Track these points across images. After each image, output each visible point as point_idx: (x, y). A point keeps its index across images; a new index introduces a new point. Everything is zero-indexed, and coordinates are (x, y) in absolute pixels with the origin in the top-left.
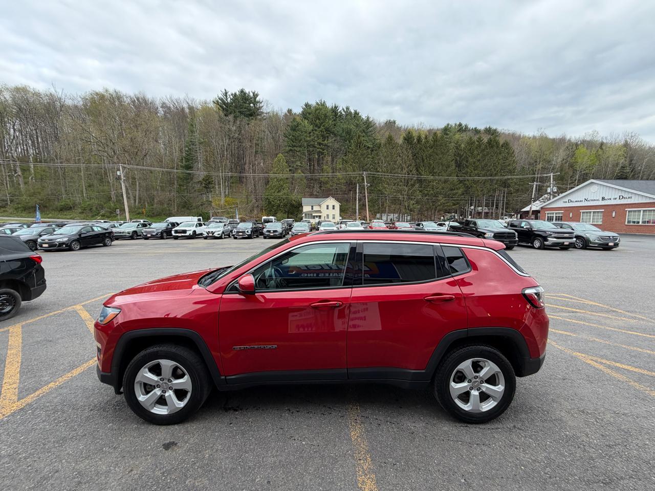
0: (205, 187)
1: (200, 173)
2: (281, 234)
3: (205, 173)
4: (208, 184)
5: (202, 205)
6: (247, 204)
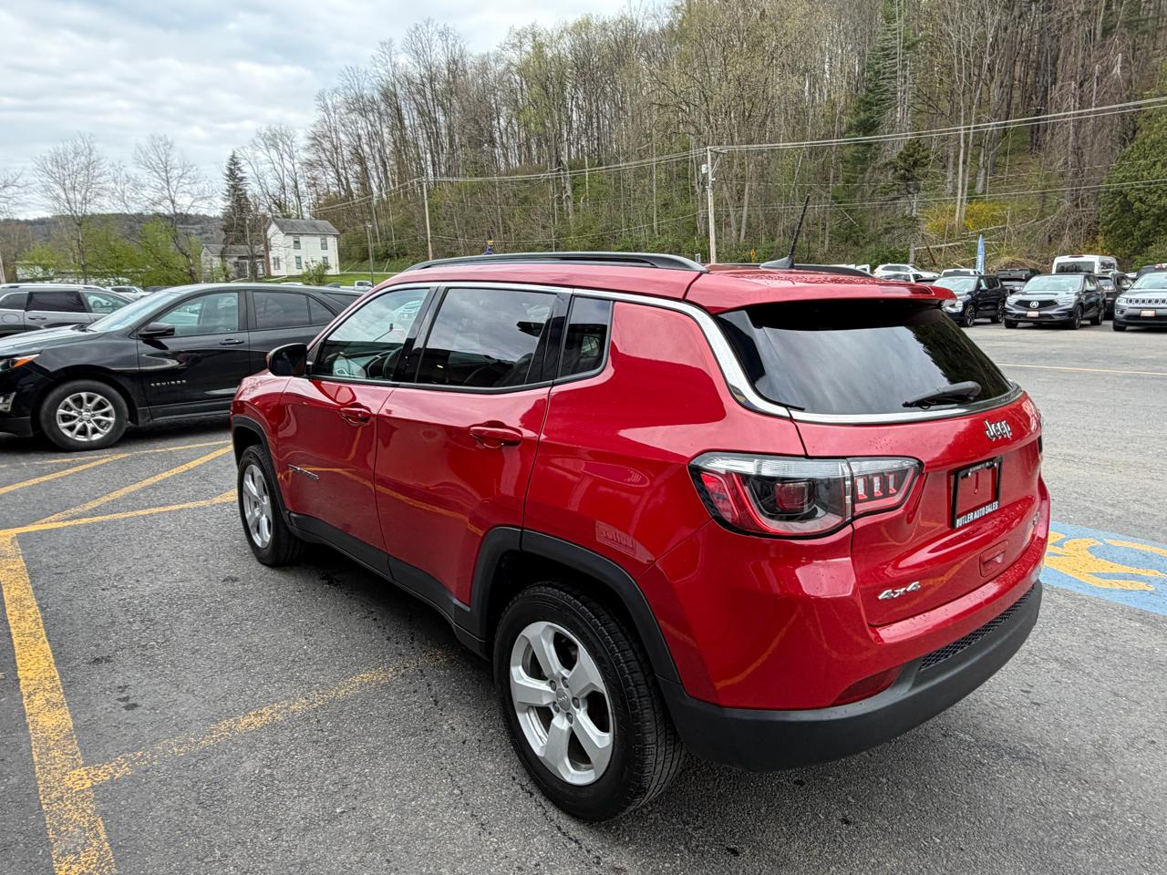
0: (903, 178)
1: (895, 138)
2: (1070, 313)
3: (910, 136)
4: (913, 166)
5: (887, 231)
6: (1042, 216)
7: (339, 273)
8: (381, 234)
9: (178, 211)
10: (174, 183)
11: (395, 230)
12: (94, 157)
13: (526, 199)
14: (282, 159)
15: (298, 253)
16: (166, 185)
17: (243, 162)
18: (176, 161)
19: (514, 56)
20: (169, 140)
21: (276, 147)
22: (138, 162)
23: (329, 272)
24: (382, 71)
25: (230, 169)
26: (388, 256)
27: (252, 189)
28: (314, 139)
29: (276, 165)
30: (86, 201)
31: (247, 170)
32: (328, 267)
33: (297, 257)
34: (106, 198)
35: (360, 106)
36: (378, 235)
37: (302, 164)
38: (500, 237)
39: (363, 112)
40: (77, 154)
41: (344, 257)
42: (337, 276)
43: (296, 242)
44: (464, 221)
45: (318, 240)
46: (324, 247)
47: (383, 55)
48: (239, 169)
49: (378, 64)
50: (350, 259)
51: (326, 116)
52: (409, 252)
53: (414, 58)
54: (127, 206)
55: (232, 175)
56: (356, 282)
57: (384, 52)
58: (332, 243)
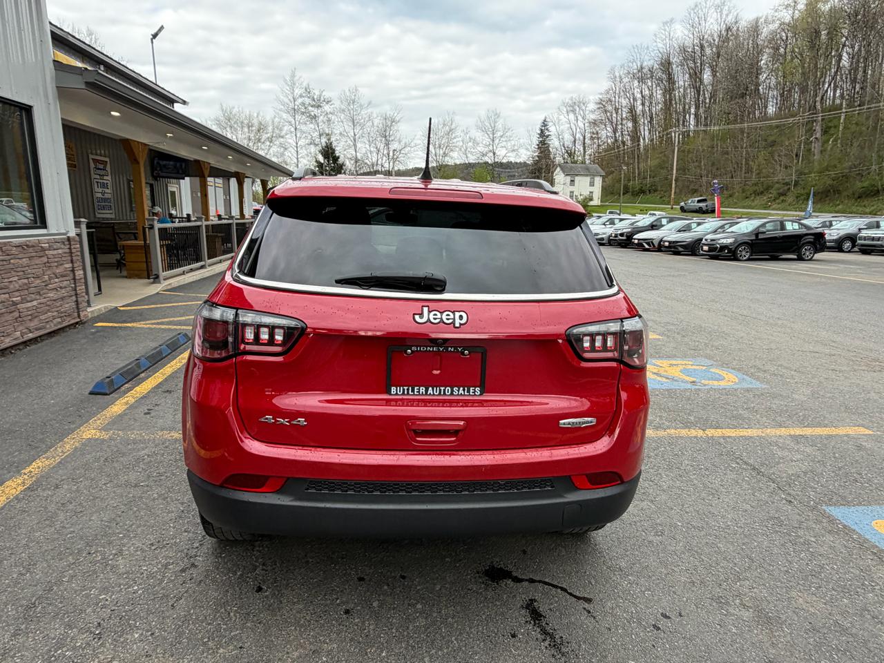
7: (599, 204)
8: (639, 175)
9: (496, 160)
10: (497, 141)
11: (650, 171)
12: (453, 127)
13: (773, 144)
14: (577, 120)
15: (572, 189)
16: (491, 143)
17: (550, 124)
18: (500, 126)
19: (787, 16)
20: (498, 112)
21: (574, 111)
22: (478, 127)
23: (591, 203)
24: (660, 45)
25: (542, 130)
26: (642, 191)
27: (554, 143)
28: (600, 103)
29: (572, 125)
30: (445, 155)
31: (552, 130)
32: (591, 199)
33: (571, 192)
34: (456, 153)
35: (641, 76)
36: (637, 175)
37: (590, 123)
38: (741, 176)
39: (642, 80)
40: (444, 125)
41: (607, 192)
42: (598, 206)
43: (572, 181)
44: (710, 163)
45: (588, 179)
46: (592, 184)
47: (663, 32)
48: (547, 129)
49: (658, 40)
50: (612, 193)
51: (613, 86)
52: (659, 188)
53: (690, 31)
54: (467, 158)
55: (542, 134)
56: (608, 211)
57: (665, 30)
58: (598, 181)
